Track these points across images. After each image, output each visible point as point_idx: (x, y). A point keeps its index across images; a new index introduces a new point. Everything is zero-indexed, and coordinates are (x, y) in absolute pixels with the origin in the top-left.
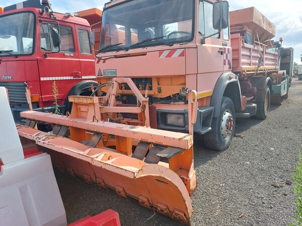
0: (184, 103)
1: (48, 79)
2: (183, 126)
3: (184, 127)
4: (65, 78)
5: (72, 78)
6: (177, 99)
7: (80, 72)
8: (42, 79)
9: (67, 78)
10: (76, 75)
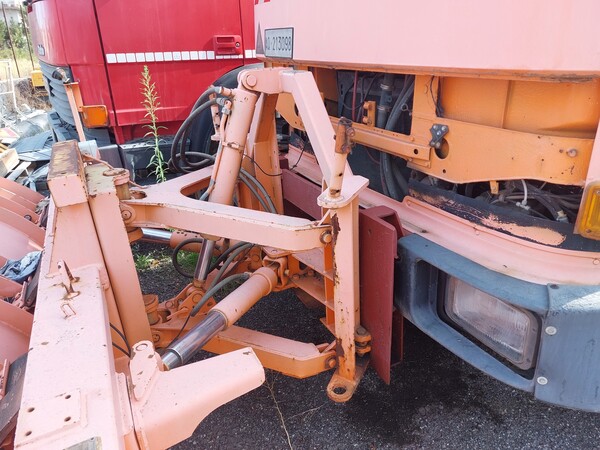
0: (558, 238)
1: (131, 58)
2: (526, 366)
3: (529, 374)
4: (186, 56)
5: (211, 55)
6: (524, 205)
7: (237, 37)
8: (111, 58)
9: (195, 55)
10: (224, 46)
